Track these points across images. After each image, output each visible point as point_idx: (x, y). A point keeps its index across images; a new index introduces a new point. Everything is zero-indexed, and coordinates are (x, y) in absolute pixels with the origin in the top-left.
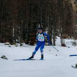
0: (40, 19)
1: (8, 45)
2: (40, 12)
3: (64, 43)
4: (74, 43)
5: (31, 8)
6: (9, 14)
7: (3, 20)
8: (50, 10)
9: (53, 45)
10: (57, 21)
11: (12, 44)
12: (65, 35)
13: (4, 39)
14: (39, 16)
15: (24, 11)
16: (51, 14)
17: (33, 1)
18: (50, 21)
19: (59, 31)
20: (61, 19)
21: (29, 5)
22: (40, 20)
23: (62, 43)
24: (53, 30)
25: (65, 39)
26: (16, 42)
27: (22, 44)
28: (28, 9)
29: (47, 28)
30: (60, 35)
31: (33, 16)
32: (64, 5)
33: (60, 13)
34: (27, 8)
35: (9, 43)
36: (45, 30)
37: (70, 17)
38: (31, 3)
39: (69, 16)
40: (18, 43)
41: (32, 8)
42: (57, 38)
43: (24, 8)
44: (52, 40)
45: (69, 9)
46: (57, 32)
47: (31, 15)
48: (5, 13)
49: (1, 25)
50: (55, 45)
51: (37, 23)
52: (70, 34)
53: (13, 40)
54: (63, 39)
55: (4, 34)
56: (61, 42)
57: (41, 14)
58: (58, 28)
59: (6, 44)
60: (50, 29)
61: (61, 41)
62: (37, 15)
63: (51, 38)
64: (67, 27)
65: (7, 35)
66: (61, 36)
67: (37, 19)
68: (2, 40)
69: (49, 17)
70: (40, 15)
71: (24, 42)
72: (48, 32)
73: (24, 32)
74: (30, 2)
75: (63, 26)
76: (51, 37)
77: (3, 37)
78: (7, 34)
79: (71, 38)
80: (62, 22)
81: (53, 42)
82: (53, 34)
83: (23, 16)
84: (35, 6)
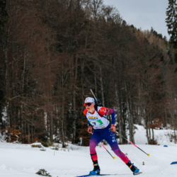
0: (100, 89)
1: (39, 146)
2: (100, 76)
3: (153, 138)
4: (172, 136)
5: (79, 68)
6: (37, 82)
7: (25, 96)
11: (46, 146)
12: (153, 122)
15: (66, 75)
17: (84, 54)
18: (119, 94)
19: (139, 112)
21: (75, 62)
22: (99, 92)
23: (148, 138)
24: (128, 111)
25: (154, 130)
27: (66, 143)
28: (74, 71)
30: (143, 122)
31: (84, 85)
34: (72, 68)
35: (40, 144)
37: (162, 83)
38: (79, 59)
40: (58, 142)
41: (82, 68)
42: (136, 128)
43: (66, 70)
44: (128, 132)
47: (80, 83)
48: (28, 81)
49: (21, 106)
52: (163, 118)
53: (46, 137)
54: (151, 129)
55: (29, 124)
57: (101, 79)
58: (137, 106)
59: (33, 146)
60: (121, 109)
61: (146, 134)
62: (94, 81)
63: (124, 129)
64: (156, 103)
65: (34, 127)
68: (25, 138)
70: (99, 81)
71: (69, 140)
72: (117, 117)
73: (68, 118)
74: (77, 56)
76: (124, 126)
77: (26, 131)
78: (33, 125)
79: (165, 126)
82: (128, 120)
83: (64, 86)
84: (88, 63)
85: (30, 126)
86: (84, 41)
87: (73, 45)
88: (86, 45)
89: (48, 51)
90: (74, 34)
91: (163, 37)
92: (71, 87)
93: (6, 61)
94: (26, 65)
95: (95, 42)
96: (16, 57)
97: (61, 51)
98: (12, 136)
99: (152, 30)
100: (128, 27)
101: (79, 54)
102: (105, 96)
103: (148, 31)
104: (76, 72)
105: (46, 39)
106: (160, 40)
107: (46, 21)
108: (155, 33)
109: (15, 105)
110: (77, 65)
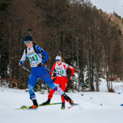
0: (76, 53)
2: (76, 44)
3: (112, 88)
5: (62, 38)
8: (89, 41)
9: (96, 91)
10: (101, 56)
12: (113, 76)
13: (24, 85)
14: (74, 49)
15: (52, 43)
16: (91, 46)
17: (65, 28)
18: (89, 56)
19: (103, 70)
20: (106, 53)
21: (58, 34)
22: (76, 55)
23: (108, 88)
24: (95, 69)
25: (113, 82)
26: (41, 88)
28: (58, 40)
29: (86, 66)
30: (105, 76)
31: (65, 50)
32: (109, 32)
33: (104, 45)
34: (56, 38)
36: (83, 70)
37: (120, 50)
38: (61, 32)
39: (118, 49)
40: (45, 89)
41: (64, 38)
43: (52, 39)
44: (95, 83)
45: (117, 38)
46: (101, 71)
47: (62, 48)
50: (98, 90)
51: (71, 59)
52: (120, 74)
53: (37, 85)
54: (110, 82)
55: (25, 76)
56: (108, 86)
57: (77, 46)
58: (102, 66)
60: (90, 67)
62: (72, 48)
63: (92, 81)
64: (115, 64)
66: (107, 78)
67: (72, 54)
68: (22, 86)
69: (89, 51)
70: (76, 48)
72: (88, 73)
74: (60, 29)
75: (109, 63)
76: (93, 79)
77: (23, 81)
78: (28, 76)
79: (121, 80)
80: (107, 56)
81: (95, 87)
82: (95, 75)
83: (51, 50)
84: (68, 35)
85: (26, 77)
86: (66, 20)
87: (58, 22)
88: (67, 22)
89: (40, 26)
90: (58, 14)
91: (122, 18)
92: (55, 51)
93: (10, 32)
94: (24, 35)
95: (73, 20)
96: (17, 29)
97: (49, 26)
98: (13, 84)
99: (114, 13)
100: (97, 10)
101: (62, 28)
102: (79, 58)
103: (111, 13)
104: (59, 41)
105: (38, 17)
106: (120, 20)
107: (39, 5)
108: (116, 15)
109: (16, 63)
110: (60, 36)
